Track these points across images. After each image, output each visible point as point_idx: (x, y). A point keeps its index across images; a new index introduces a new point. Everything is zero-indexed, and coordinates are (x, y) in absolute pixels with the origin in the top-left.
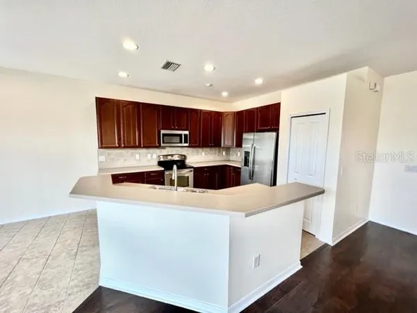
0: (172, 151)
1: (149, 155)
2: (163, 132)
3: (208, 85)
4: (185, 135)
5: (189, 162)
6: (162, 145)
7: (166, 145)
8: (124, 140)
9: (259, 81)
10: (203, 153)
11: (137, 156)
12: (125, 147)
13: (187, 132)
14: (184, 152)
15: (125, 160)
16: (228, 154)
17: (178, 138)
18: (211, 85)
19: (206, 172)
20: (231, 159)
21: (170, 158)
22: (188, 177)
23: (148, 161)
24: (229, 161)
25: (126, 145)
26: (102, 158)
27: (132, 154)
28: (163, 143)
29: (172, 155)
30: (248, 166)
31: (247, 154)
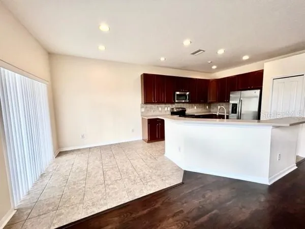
0: (178, 106)
1: (166, 108)
2: (177, 93)
3: (209, 62)
4: (188, 95)
5: (187, 112)
9: (246, 58)
10: (195, 107)
11: (160, 109)
12: (157, 103)
14: (185, 106)
15: (154, 112)
16: (209, 108)
17: (185, 97)
20: (212, 111)
23: (165, 111)
25: (157, 101)
26: (143, 110)
28: (177, 100)
29: (179, 108)
30: (236, 113)
31: (235, 106)
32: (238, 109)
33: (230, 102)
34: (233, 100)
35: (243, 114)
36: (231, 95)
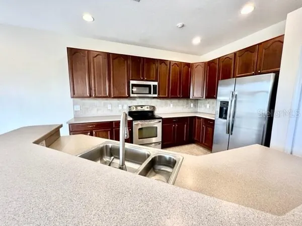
0: (141, 102)
1: (120, 106)
2: (132, 82)
3: (180, 25)
4: (153, 85)
5: (157, 113)
6: (132, 95)
7: (136, 95)
8: (95, 90)
10: (172, 105)
11: (109, 107)
12: (96, 97)
13: (156, 83)
14: (154, 102)
15: (98, 110)
16: (195, 106)
17: (148, 89)
18: (183, 26)
19: (174, 123)
20: (198, 111)
21: (139, 109)
22: (157, 127)
23: (120, 111)
24: (197, 112)
25: (97, 95)
26: (78, 108)
27: (105, 104)
28: (132, 93)
29: (142, 106)
30: (226, 118)
31: (224, 104)
32: (230, 111)
33: (218, 98)
34: (221, 96)
35: (238, 117)
36: (219, 88)
